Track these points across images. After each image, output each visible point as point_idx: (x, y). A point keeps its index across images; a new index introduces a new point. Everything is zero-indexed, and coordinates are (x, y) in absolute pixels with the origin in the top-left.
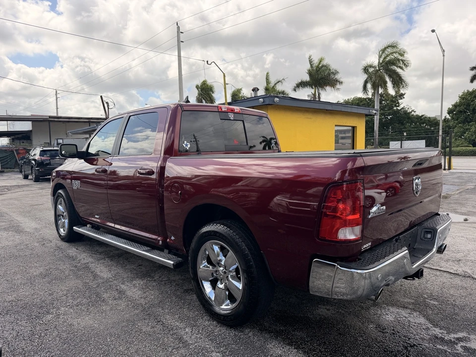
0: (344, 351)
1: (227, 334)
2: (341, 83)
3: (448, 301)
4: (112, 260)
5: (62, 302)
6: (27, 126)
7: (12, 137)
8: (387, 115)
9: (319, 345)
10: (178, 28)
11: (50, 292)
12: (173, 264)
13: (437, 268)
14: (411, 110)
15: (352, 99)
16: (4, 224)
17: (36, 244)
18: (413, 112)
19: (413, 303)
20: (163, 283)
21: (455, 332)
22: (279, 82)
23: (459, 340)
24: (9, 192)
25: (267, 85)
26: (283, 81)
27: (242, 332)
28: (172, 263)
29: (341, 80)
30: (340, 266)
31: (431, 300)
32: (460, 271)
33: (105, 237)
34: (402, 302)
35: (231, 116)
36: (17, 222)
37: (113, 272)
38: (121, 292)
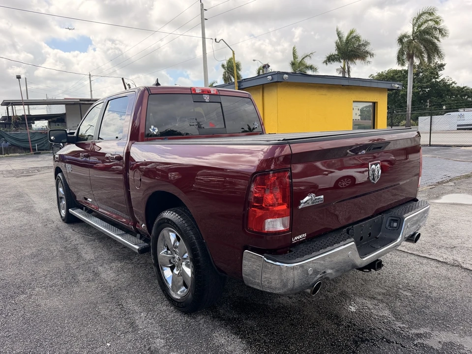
0: (289, 343)
1: (179, 320)
2: (372, 55)
3: (424, 292)
4: (101, 241)
5: (40, 283)
6: (60, 110)
7: (49, 120)
8: (425, 88)
9: (265, 336)
10: (202, 5)
11: (33, 273)
12: (138, 250)
13: (425, 256)
14: (451, 82)
15: (386, 72)
16: (20, 204)
17: (40, 225)
18: (453, 85)
19: (384, 294)
20: (139, 266)
21: (418, 326)
22: (307, 56)
23: (419, 336)
24: (39, 173)
25: (294, 59)
26: (311, 55)
27: (194, 318)
28: (137, 247)
29: (372, 52)
30: (267, 259)
31: (405, 291)
32: (450, 259)
33: (91, 220)
34: (373, 292)
35: (207, 98)
36: (33, 203)
37: (96, 254)
38: (96, 274)
